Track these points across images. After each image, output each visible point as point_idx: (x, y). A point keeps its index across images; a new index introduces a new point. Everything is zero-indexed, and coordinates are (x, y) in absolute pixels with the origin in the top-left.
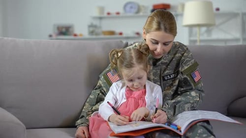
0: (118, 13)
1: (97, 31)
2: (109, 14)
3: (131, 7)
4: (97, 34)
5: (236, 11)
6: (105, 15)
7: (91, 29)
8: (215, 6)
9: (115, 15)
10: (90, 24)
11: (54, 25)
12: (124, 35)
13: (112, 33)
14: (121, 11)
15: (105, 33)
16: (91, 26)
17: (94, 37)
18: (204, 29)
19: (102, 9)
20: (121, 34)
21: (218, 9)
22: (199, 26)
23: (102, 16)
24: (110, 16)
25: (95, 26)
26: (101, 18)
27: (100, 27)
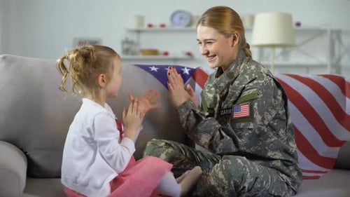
0: (163, 26)
1: (134, 48)
2: (150, 26)
3: (181, 18)
4: (133, 53)
5: (323, 28)
6: (145, 27)
7: (126, 46)
8: (295, 20)
9: (158, 28)
10: (124, 39)
11: (75, 39)
12: (171, 56)
13: (155, 52)
14: (167, 22)
15: (144, 52)
16: (126, 42)
17: (129, 57)
18: (278, 51)
19: (141, 19)
20: (166, 54)
21: (298, 24)
22: (273, 46)
23: (141, 28)
24: (151, 29)
25: (131, 43)
26: (139, 32)
27: (138, 44)
